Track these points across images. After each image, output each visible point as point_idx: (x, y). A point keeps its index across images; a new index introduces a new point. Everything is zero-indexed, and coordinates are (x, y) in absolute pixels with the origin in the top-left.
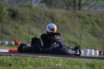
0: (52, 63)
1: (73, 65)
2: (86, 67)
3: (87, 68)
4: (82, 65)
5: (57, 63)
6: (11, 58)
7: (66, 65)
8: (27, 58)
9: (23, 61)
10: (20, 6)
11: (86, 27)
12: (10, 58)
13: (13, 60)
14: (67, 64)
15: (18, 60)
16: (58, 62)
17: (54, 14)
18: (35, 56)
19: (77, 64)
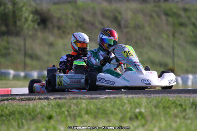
0: (127, 107)
1: (168, 107)
2: (192, 110)
3: (194, 111)
4: (184, 107)
5: (136, 108)
6: (49, 105)
7: (154, 110)
8: (79, 100)
9: (73, 107)
10: (55, 4)
11: (181, 33)
12: (47, 103)
13: (53, 108)
14: (156, 107)
15: (63, 107)
16: (139, 105)
17: (120, 13)
18: (93, 96)
19: (176, 106)
